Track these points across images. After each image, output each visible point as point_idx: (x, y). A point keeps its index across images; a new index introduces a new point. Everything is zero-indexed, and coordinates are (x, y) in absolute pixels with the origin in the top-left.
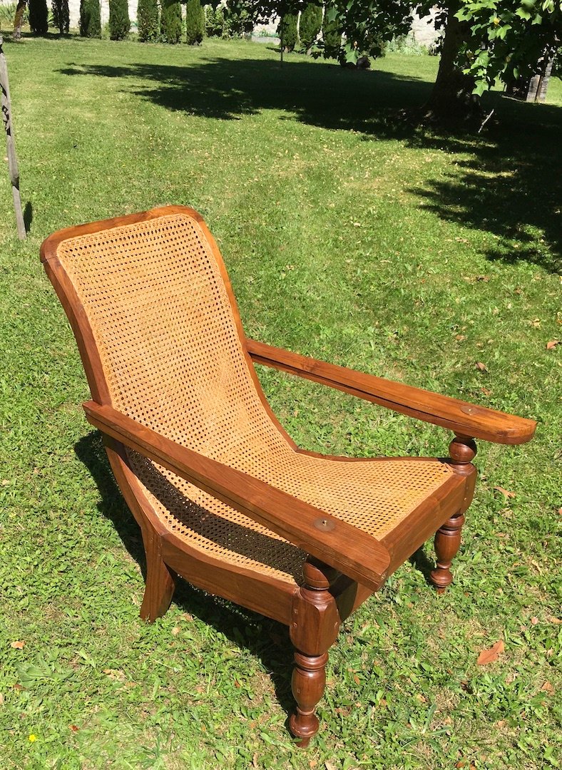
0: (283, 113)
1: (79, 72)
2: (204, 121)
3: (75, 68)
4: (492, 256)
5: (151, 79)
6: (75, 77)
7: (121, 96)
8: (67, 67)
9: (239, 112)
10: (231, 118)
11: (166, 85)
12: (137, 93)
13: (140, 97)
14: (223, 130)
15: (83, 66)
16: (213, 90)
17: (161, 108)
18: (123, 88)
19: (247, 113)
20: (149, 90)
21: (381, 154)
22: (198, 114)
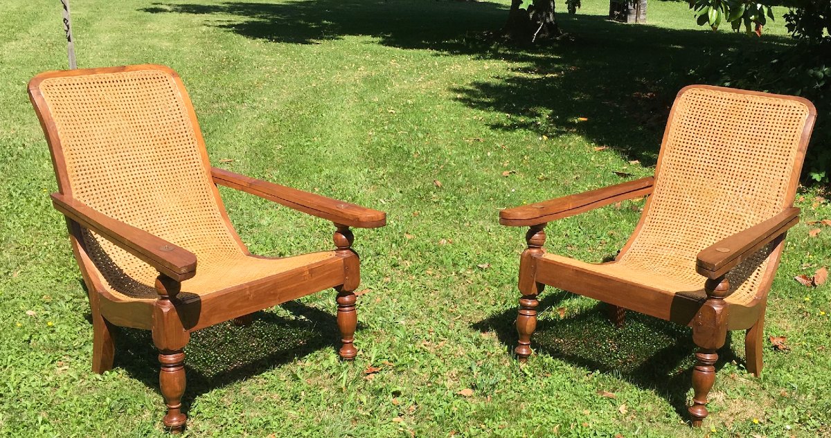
0: (369, 38)
1: (165, 11)
2: (283, 46)
3: (161, 7)
4: (495, 127)
5: (239, 14)
6: (160, 15)
7: (204, 28)
8: (153, 6)
9: (321, 38)
10: (311, 43)
11: (255, 20)
12: (221, 26)
13: (224, 29)
14: (299, 52)
15: (169, 5)
16: (302, 22)
17: (243, 38)
18: (207, 23)
19: (328, 39)
20: (236, 23)
21: (443, 65)
22: (278, 41)
